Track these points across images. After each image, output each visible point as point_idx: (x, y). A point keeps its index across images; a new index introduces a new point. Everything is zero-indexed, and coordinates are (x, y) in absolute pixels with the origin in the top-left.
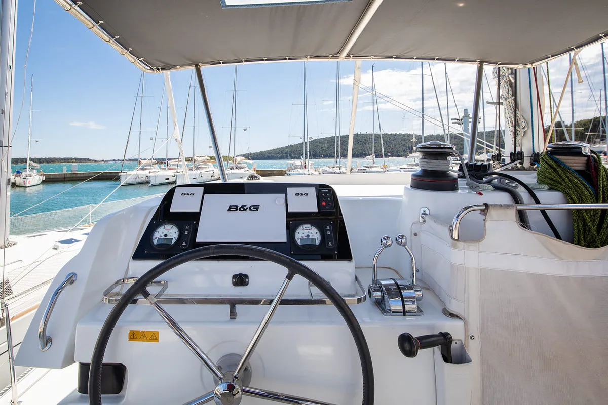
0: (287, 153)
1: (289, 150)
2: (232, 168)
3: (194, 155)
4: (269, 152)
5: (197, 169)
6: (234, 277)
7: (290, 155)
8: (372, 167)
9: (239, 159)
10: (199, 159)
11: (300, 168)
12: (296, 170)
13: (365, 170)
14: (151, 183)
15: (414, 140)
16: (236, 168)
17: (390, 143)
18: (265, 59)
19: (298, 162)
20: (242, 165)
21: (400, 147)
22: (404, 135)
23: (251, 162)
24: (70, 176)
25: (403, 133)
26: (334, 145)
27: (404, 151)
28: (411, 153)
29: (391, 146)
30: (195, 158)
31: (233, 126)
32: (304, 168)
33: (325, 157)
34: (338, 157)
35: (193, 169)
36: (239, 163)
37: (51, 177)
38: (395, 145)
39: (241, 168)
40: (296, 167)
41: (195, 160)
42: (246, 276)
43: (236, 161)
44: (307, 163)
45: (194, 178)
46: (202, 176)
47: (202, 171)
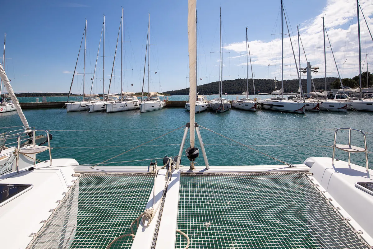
2: (147, 100)
4: (184, 90)
5: (124, 100)
8: (247, 100)
9: (152, 94)
13: (242, 102)
14: (90, 110)
16: (150, 100)
17: (259, 85)
20: (156, 98)
21: (265, 88)
24: (41, 105)
27: (267, 90)
29: (260, 87)
36: (153, 97)
37: (28, 105)
38: (262, 86)
41: (122, 94)
43: (150, 95)
45: (120, 107)
46: (127, 106)
47: (127, 102)
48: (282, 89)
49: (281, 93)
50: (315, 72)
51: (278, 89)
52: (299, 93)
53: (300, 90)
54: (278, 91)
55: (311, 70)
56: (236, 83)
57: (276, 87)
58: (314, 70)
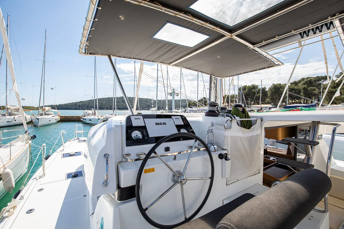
0: (79, 106)
1: (81, 104)
2: (41, 115)
3: (7, 104)
4: (66, 105)
5: (10, 115)
6: (165, 148)
7: (81, 107)
9: (47, 108)
10: (12, 108)
11: (92, 115)
12: (89, 116)
15: (153, 102)
16: (45, 114)
18: (142, 59)
19: (90, 112)
20: (50, 113)
22: (146, 99)
23: (57, 111)
25: (146, 98)
26: (112, 102)
27: (146, 107)
28: (151, 108)
30: (8, 107)
31: (43, 85)
32: (94, 115)
33: (107, 109)
34: (114, 109)
35: (6, 115)
36: (47, 111)
39: (48, 114)
40: (89, 115)
41: (8, 108)
42: (169, 148)
43: (44, 110)
44: (96, 112)
45: (7, 122)
46: (15, 120)
47: (15, 117)
48: (156, 108)
49: (156, 110)
50: (177, 95)
51: (154, 107)
52: (166, 110)
53: (167, 108)
54: (153, 109)
55: (175, 94)
56: (121, 100)
57: (153, 106)
58: (176, 94)
